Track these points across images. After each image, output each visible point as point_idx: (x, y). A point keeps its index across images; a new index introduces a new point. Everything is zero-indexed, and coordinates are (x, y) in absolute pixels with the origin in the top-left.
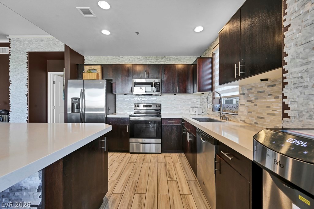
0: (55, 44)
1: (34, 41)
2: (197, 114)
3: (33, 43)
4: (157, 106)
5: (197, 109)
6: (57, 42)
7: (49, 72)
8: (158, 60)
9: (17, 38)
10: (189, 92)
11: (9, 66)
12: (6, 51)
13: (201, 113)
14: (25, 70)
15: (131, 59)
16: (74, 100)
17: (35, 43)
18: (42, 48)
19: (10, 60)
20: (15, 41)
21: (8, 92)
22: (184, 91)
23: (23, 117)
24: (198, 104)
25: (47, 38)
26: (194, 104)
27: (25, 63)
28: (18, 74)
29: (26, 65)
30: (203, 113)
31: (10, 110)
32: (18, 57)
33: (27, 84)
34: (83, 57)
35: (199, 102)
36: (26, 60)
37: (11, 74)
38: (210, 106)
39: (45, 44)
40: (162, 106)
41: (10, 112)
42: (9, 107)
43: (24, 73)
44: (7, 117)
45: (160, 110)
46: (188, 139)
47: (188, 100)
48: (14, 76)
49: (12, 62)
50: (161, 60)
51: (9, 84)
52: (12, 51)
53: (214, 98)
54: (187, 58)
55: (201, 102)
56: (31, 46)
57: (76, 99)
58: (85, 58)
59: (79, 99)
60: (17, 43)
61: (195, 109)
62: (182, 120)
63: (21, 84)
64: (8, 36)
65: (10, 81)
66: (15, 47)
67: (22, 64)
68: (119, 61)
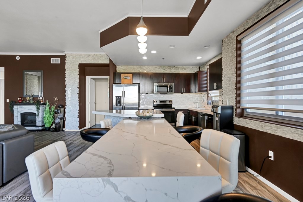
0: (99, 58)
1: (83, 56)
2: (197, 107)
3: (82, 57)
4: (169, 102)
5: (197, 103)
6: (100, 56)
7: (87, 77)
8: (170, 69)
9: (71, 54)
10: (192, 92)
11: (65, 74)
12: (58, 61)
13: (200, 106)
14: (77, 76)
15: (150, 68)
16: (117, 98)
17: (84, 57)
18: (90, 61)
19: (66, 69)
20: (69, 56)
21: (65, 92)
22: (188, 91)
23: (75, 110)
24: (198, 101)
25: (93, 54)
26: (195, 100)
27: (77, 71)
28: (72, 79)
29: (78, 73)
30: (201, 106)
31: (66, 105)
32: (72, 67)
33: (78, 86)
34: (116, 66)
35: (199, 99)
36: (78, 70)
37: (66, 79)
38: (206, 101)
39: (92, 58)
40: (173, 102)
41: (66, 106)
42: (65, 103)
43: (76, 79)
44: (63, 110)
45: (172, 104)
46: (193, 120)
47: (191, 97)
48: (69, 81)
49: (68, 71)
50: (172, 69)
51: (65, 87)
52: (67, 63)
53: (208, 97)
54: (190, 68)
55: (200, 99)
56: (82, 59)
57: (118, 97)
58: (117, 67)
59: (121, 97)
60: (71, 57)
61: (196, 103)
62: (188, 110)
63: (74, 86)
64: (65, 52)
65: (66, 84)
66: (70, 60)
67: (75, 72)
68: (142, 69)
